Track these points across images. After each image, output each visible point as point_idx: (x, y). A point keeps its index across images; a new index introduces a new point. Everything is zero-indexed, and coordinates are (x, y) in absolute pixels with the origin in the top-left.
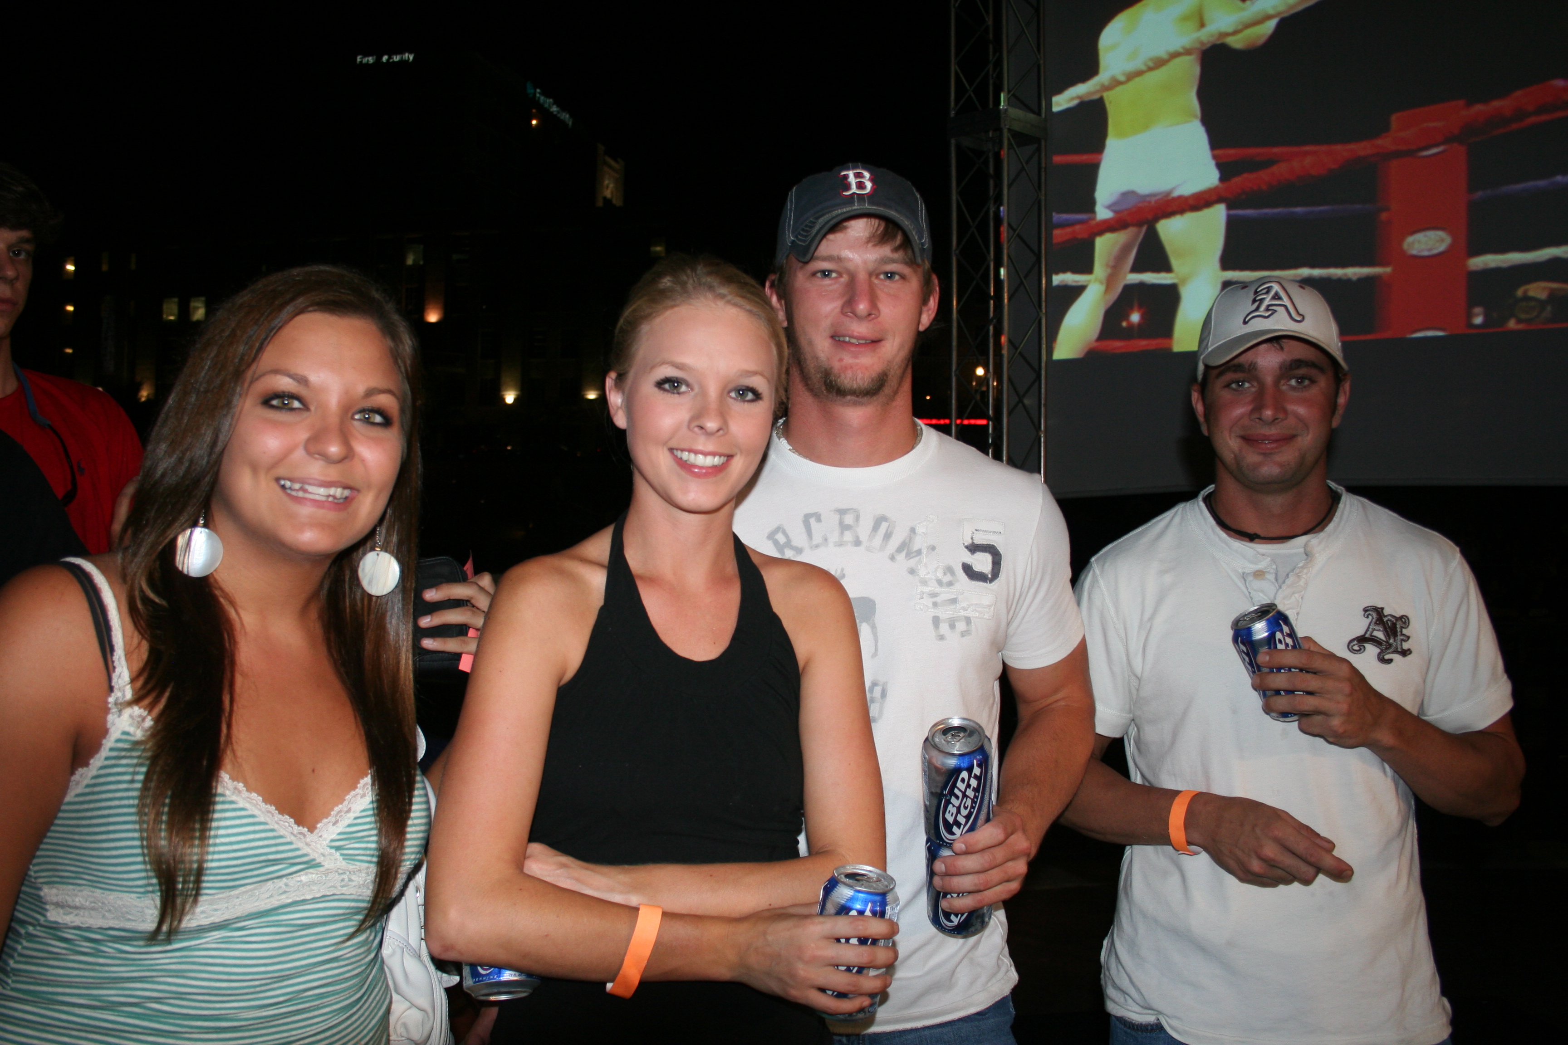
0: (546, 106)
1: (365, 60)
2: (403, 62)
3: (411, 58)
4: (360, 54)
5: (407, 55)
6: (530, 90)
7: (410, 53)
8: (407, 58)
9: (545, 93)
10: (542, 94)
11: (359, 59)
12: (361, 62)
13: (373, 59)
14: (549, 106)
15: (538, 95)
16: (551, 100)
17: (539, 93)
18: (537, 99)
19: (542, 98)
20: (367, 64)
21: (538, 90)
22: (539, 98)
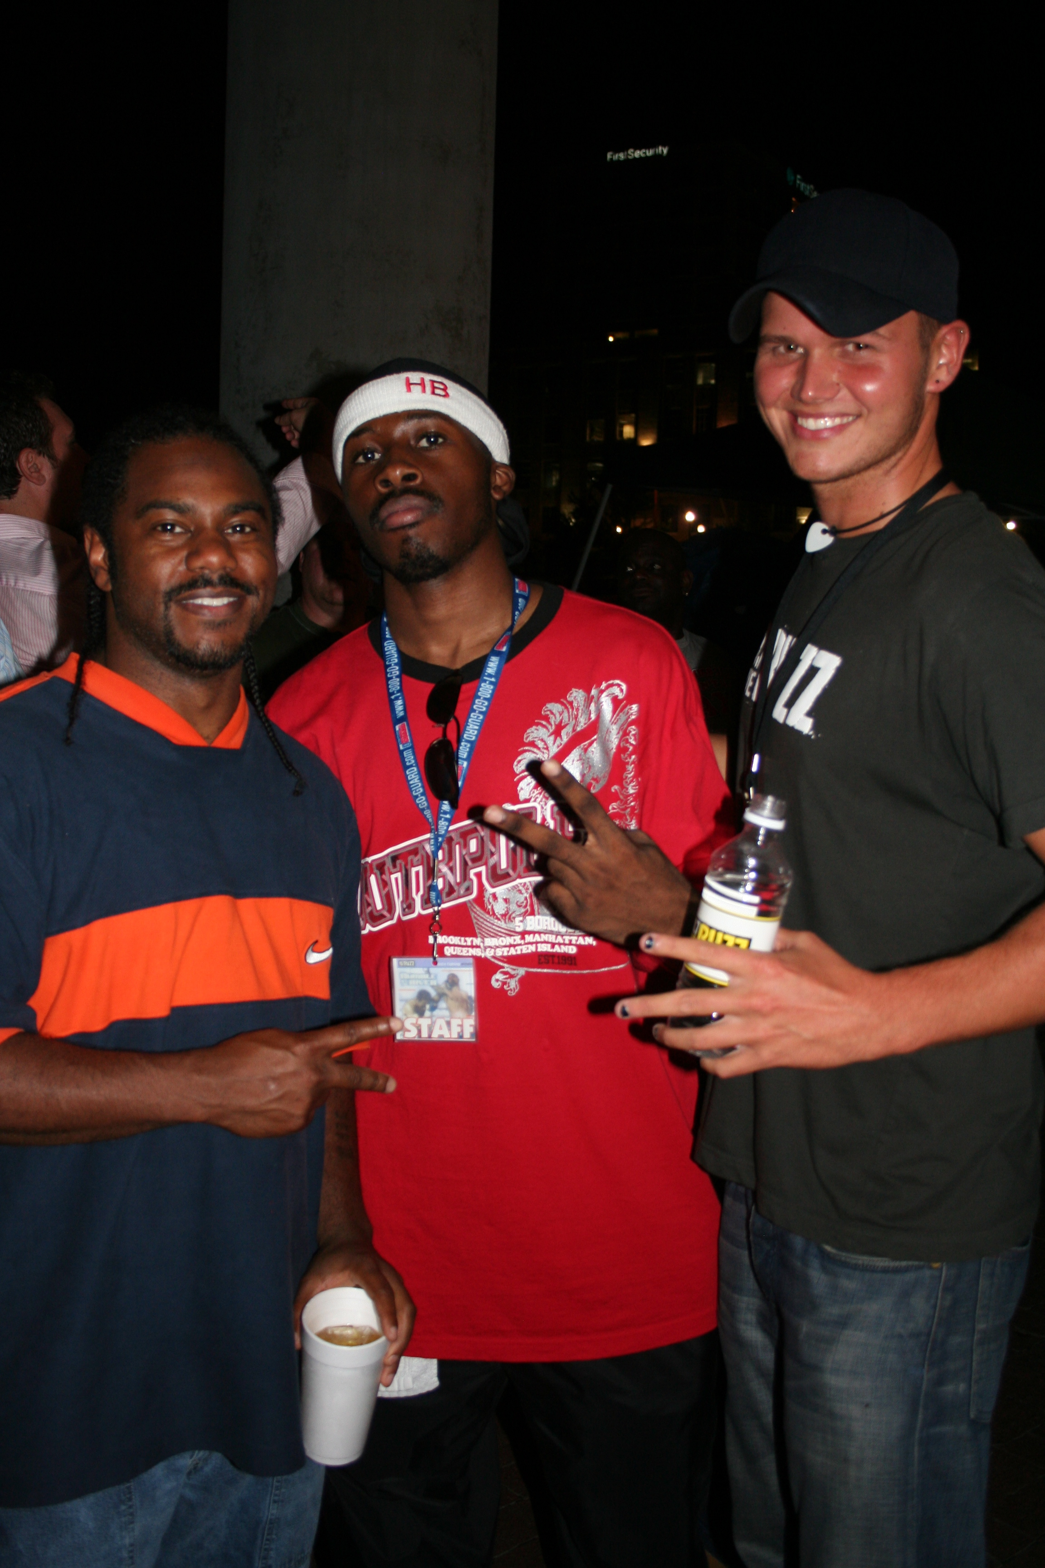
0: (807, 193)
1: (616, 157)
2: (656, 157)
3: (665, 151)
4: (609, 151)
5: (660, 148)
6: (790, 177)
7: (664, 145)
8: (660, 152)
9: (805, 180)
10: (802, 180)
11: (609, 156)
12: (612, 159)
13: (624, 155)
14: (810, 193)
15: (798, 182)
16: (812, 187)
17: (800, 180)
18: (797, 186)
19: (803, 185)
20: (619, 161)
21: (799, 177)
22: (799, 185)
